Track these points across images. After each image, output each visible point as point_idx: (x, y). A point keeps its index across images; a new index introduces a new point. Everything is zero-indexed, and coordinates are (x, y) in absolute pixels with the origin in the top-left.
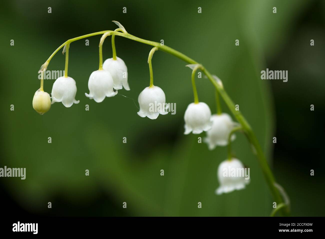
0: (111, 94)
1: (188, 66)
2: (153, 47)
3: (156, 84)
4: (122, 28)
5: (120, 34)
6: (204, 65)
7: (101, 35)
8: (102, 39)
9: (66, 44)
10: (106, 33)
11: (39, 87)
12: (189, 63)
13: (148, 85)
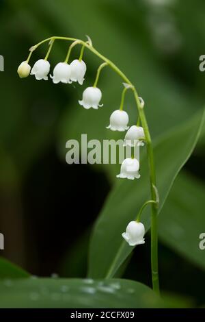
0: (64, 81)
1: (124, 84)
2: (104, 62)
3: (97, 86)
4: (90, 42)
5: (87, 46)
6: (135, 87)
7: (73, 41)
8: (73, 44)
9: (52, 39)
10: (77, 41)
11: (26, 60)
12: (126, 82)
13: (92, 85)
